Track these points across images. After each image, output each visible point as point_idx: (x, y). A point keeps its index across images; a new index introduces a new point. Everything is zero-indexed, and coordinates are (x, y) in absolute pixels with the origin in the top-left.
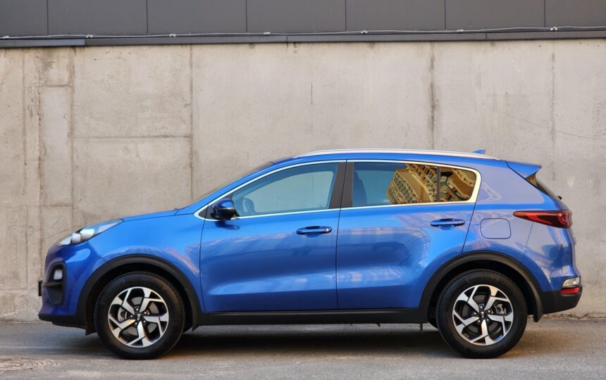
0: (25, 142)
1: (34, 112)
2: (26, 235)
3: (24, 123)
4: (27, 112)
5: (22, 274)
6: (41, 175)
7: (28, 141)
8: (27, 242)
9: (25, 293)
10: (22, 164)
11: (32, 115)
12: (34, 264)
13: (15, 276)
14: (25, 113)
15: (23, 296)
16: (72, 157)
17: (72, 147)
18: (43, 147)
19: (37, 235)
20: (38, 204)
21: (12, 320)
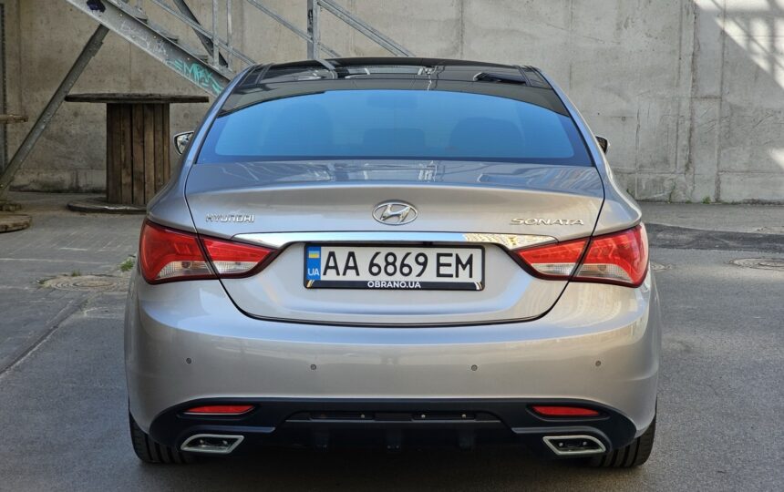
0: (680, 39)
1: (691, 11)
2: (677, 124)
3: (681, 22)
4: (684, 10)
5: (672, 160)
6: (694, 70)
7: (684, 37)
8: (678, 131)
9: (674, 176)
10: (677, 58)
11: (688, 13)
12: (683, 150)
13: (666, 161)
14: (682, 12)
15: (672, 179)
16: (723, 54)
17: (724, 44)
18: (697, 44)
19: (687, 124)
20: (690, 96)
21: (661, 201)
